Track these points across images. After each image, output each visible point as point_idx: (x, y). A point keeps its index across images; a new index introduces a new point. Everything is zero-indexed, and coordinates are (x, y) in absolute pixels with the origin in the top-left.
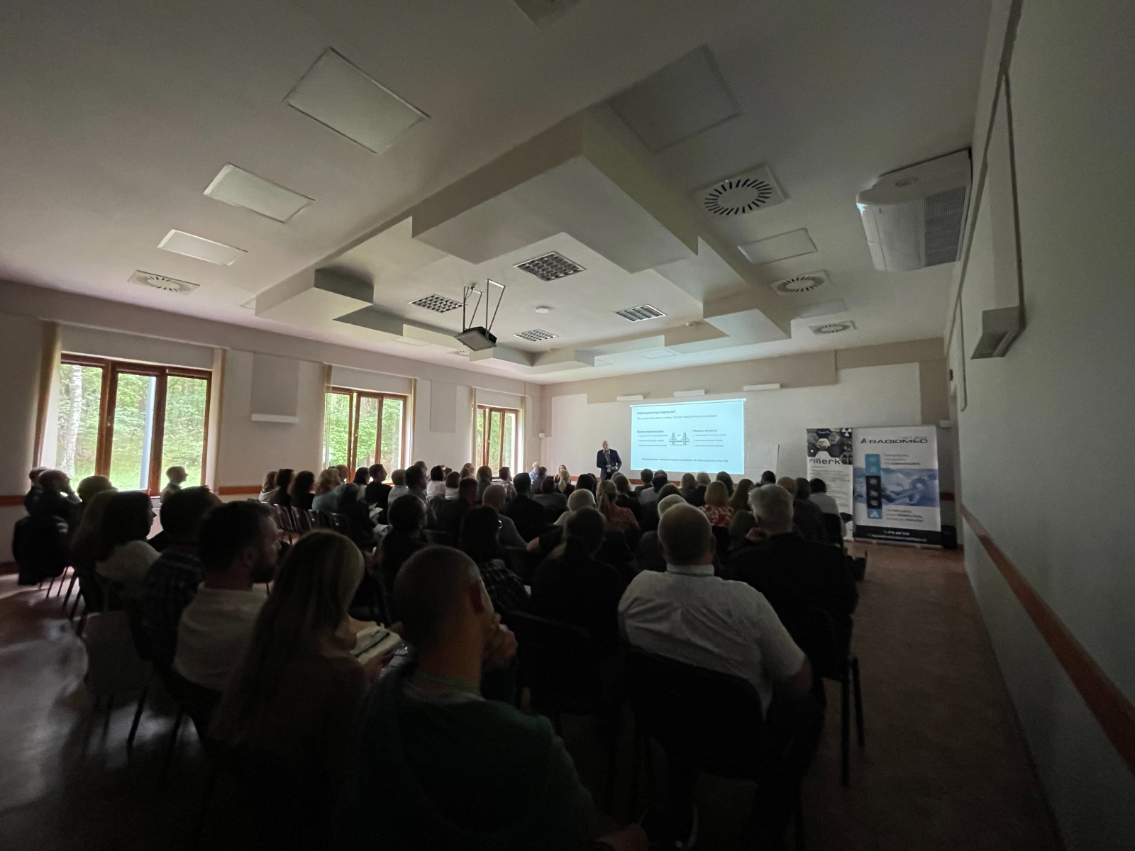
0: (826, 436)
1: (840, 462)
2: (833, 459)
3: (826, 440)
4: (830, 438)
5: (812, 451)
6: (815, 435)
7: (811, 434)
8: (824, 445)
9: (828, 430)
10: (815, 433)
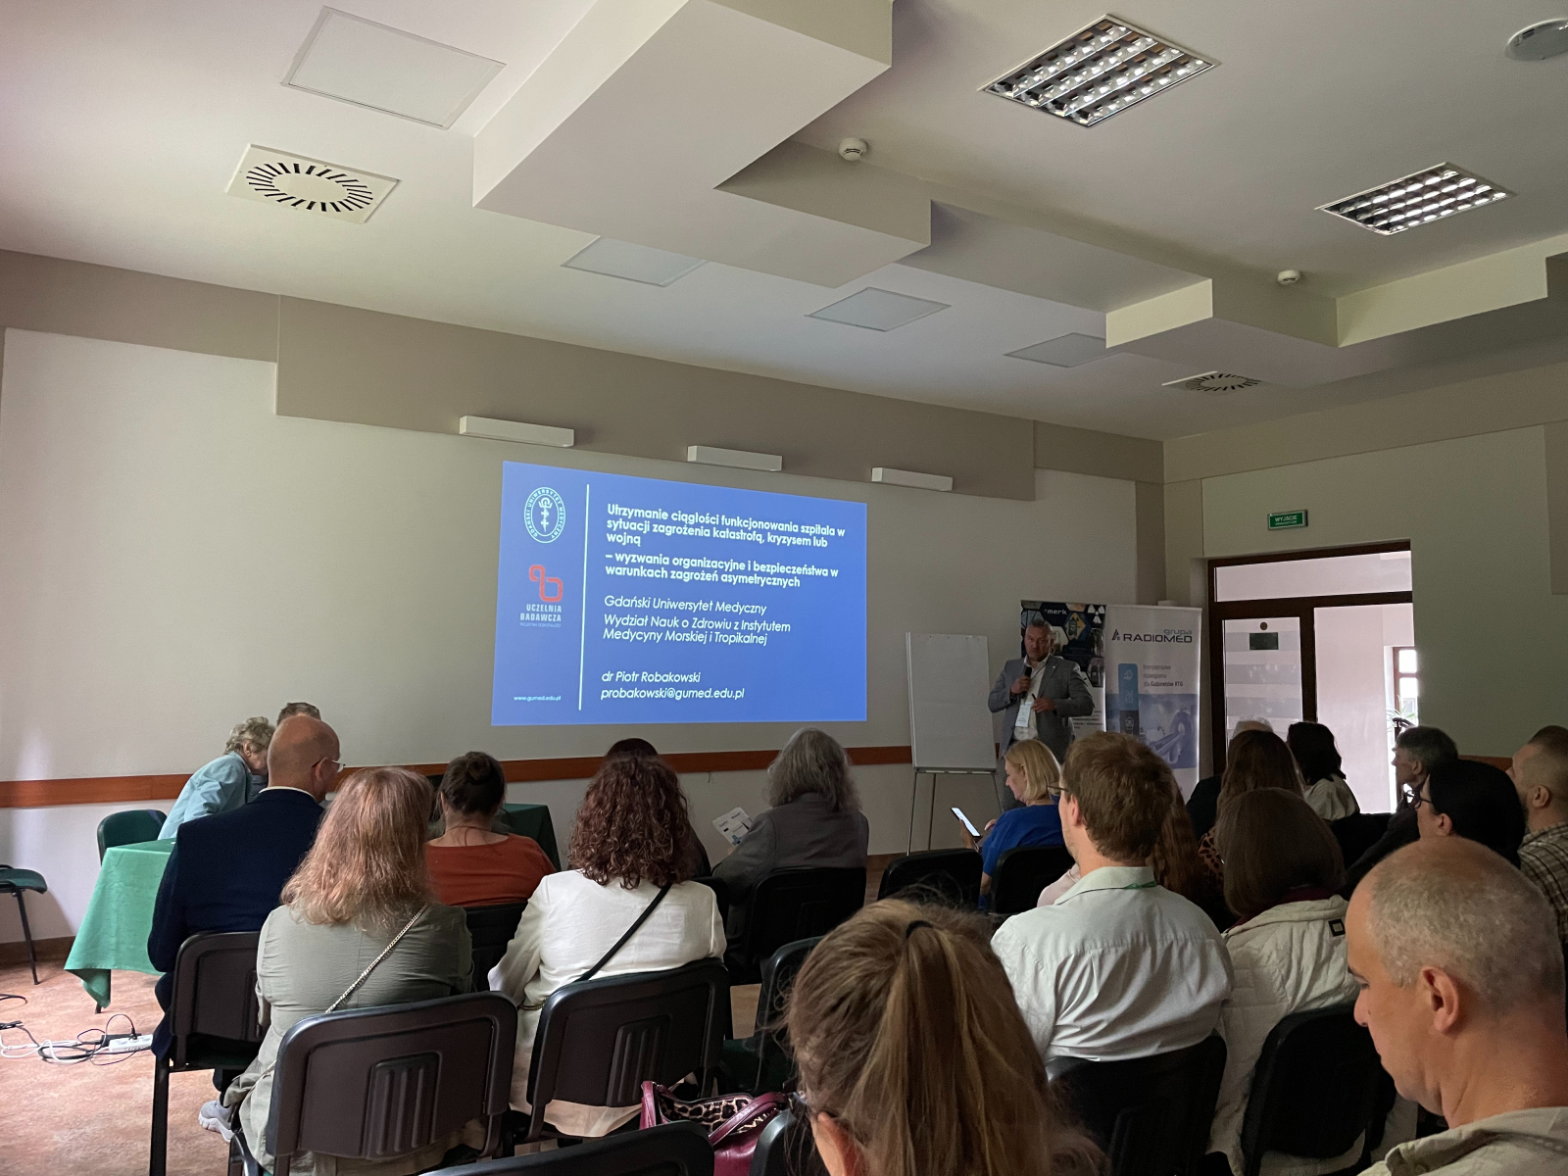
10: (1039, 613)
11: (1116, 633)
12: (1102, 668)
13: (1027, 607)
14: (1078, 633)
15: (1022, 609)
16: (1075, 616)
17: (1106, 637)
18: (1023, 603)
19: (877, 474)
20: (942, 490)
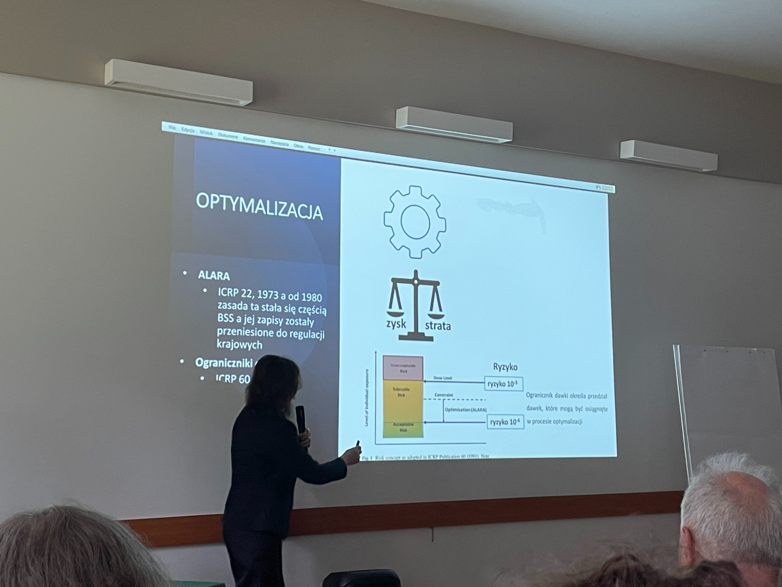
19: (628, 149)
20: (704, 170)
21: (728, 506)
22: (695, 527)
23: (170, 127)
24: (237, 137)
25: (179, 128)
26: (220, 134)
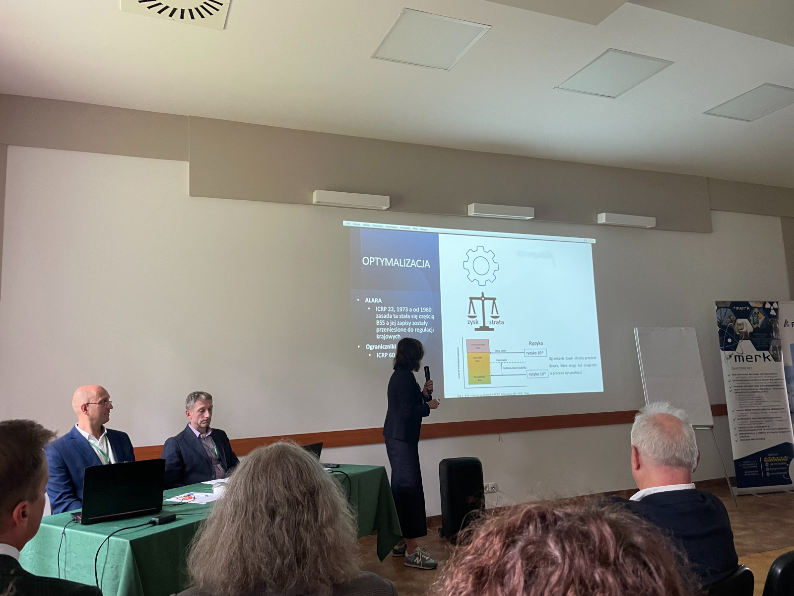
0: (745, 315)
1: (770, 357)
2: (760, 353)
3: (746, 320)
4: (751, 318)
5: (730, 340)
6: (729, 311)
7: (724, 310)
8: (744, 330)
9: (746, 304)
10: (730, 310)
11: (786, 322)
12: (780, 348)
13: (720, 306)
14: (760, 323)
15: (717, 307)
16: (756, 310)
17: (780, 325)
18: (717, 303)
19: (602, 218)
20: (648, 227)
21: (657, 432)
22: (638, 445)
23: (347, 223)
24: (382, 226)
25: (352, 224)
26: (373, 225)
